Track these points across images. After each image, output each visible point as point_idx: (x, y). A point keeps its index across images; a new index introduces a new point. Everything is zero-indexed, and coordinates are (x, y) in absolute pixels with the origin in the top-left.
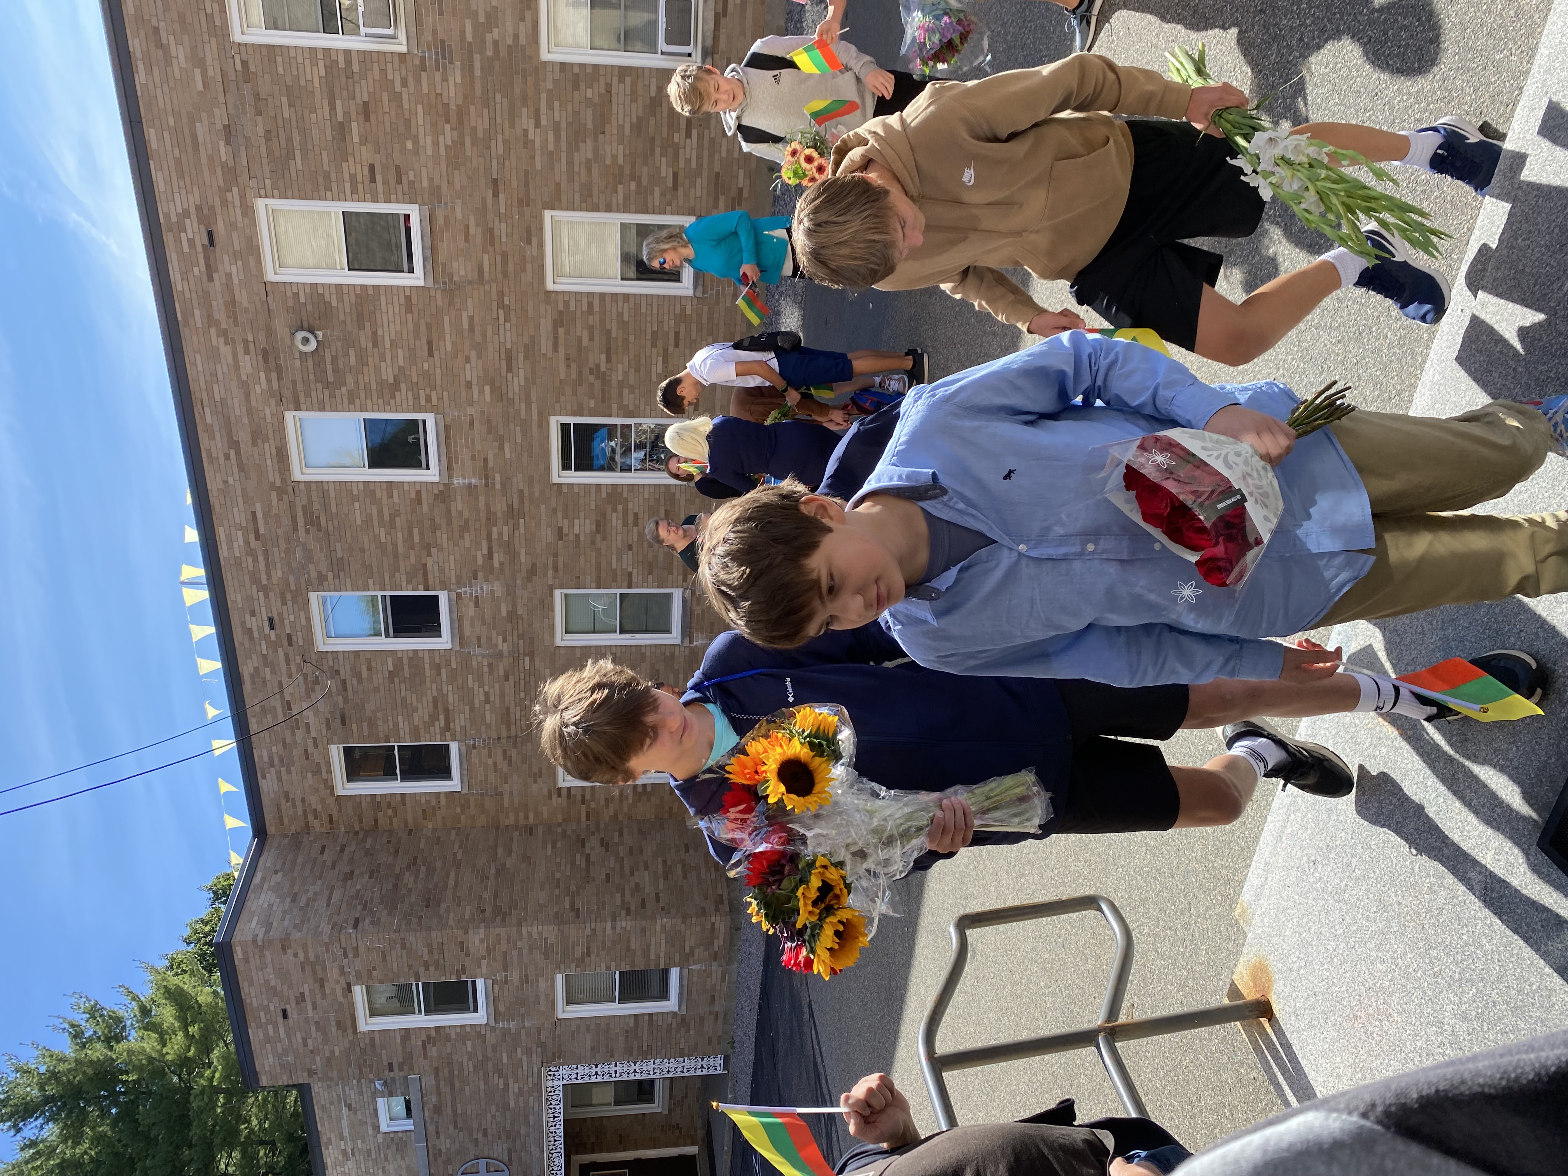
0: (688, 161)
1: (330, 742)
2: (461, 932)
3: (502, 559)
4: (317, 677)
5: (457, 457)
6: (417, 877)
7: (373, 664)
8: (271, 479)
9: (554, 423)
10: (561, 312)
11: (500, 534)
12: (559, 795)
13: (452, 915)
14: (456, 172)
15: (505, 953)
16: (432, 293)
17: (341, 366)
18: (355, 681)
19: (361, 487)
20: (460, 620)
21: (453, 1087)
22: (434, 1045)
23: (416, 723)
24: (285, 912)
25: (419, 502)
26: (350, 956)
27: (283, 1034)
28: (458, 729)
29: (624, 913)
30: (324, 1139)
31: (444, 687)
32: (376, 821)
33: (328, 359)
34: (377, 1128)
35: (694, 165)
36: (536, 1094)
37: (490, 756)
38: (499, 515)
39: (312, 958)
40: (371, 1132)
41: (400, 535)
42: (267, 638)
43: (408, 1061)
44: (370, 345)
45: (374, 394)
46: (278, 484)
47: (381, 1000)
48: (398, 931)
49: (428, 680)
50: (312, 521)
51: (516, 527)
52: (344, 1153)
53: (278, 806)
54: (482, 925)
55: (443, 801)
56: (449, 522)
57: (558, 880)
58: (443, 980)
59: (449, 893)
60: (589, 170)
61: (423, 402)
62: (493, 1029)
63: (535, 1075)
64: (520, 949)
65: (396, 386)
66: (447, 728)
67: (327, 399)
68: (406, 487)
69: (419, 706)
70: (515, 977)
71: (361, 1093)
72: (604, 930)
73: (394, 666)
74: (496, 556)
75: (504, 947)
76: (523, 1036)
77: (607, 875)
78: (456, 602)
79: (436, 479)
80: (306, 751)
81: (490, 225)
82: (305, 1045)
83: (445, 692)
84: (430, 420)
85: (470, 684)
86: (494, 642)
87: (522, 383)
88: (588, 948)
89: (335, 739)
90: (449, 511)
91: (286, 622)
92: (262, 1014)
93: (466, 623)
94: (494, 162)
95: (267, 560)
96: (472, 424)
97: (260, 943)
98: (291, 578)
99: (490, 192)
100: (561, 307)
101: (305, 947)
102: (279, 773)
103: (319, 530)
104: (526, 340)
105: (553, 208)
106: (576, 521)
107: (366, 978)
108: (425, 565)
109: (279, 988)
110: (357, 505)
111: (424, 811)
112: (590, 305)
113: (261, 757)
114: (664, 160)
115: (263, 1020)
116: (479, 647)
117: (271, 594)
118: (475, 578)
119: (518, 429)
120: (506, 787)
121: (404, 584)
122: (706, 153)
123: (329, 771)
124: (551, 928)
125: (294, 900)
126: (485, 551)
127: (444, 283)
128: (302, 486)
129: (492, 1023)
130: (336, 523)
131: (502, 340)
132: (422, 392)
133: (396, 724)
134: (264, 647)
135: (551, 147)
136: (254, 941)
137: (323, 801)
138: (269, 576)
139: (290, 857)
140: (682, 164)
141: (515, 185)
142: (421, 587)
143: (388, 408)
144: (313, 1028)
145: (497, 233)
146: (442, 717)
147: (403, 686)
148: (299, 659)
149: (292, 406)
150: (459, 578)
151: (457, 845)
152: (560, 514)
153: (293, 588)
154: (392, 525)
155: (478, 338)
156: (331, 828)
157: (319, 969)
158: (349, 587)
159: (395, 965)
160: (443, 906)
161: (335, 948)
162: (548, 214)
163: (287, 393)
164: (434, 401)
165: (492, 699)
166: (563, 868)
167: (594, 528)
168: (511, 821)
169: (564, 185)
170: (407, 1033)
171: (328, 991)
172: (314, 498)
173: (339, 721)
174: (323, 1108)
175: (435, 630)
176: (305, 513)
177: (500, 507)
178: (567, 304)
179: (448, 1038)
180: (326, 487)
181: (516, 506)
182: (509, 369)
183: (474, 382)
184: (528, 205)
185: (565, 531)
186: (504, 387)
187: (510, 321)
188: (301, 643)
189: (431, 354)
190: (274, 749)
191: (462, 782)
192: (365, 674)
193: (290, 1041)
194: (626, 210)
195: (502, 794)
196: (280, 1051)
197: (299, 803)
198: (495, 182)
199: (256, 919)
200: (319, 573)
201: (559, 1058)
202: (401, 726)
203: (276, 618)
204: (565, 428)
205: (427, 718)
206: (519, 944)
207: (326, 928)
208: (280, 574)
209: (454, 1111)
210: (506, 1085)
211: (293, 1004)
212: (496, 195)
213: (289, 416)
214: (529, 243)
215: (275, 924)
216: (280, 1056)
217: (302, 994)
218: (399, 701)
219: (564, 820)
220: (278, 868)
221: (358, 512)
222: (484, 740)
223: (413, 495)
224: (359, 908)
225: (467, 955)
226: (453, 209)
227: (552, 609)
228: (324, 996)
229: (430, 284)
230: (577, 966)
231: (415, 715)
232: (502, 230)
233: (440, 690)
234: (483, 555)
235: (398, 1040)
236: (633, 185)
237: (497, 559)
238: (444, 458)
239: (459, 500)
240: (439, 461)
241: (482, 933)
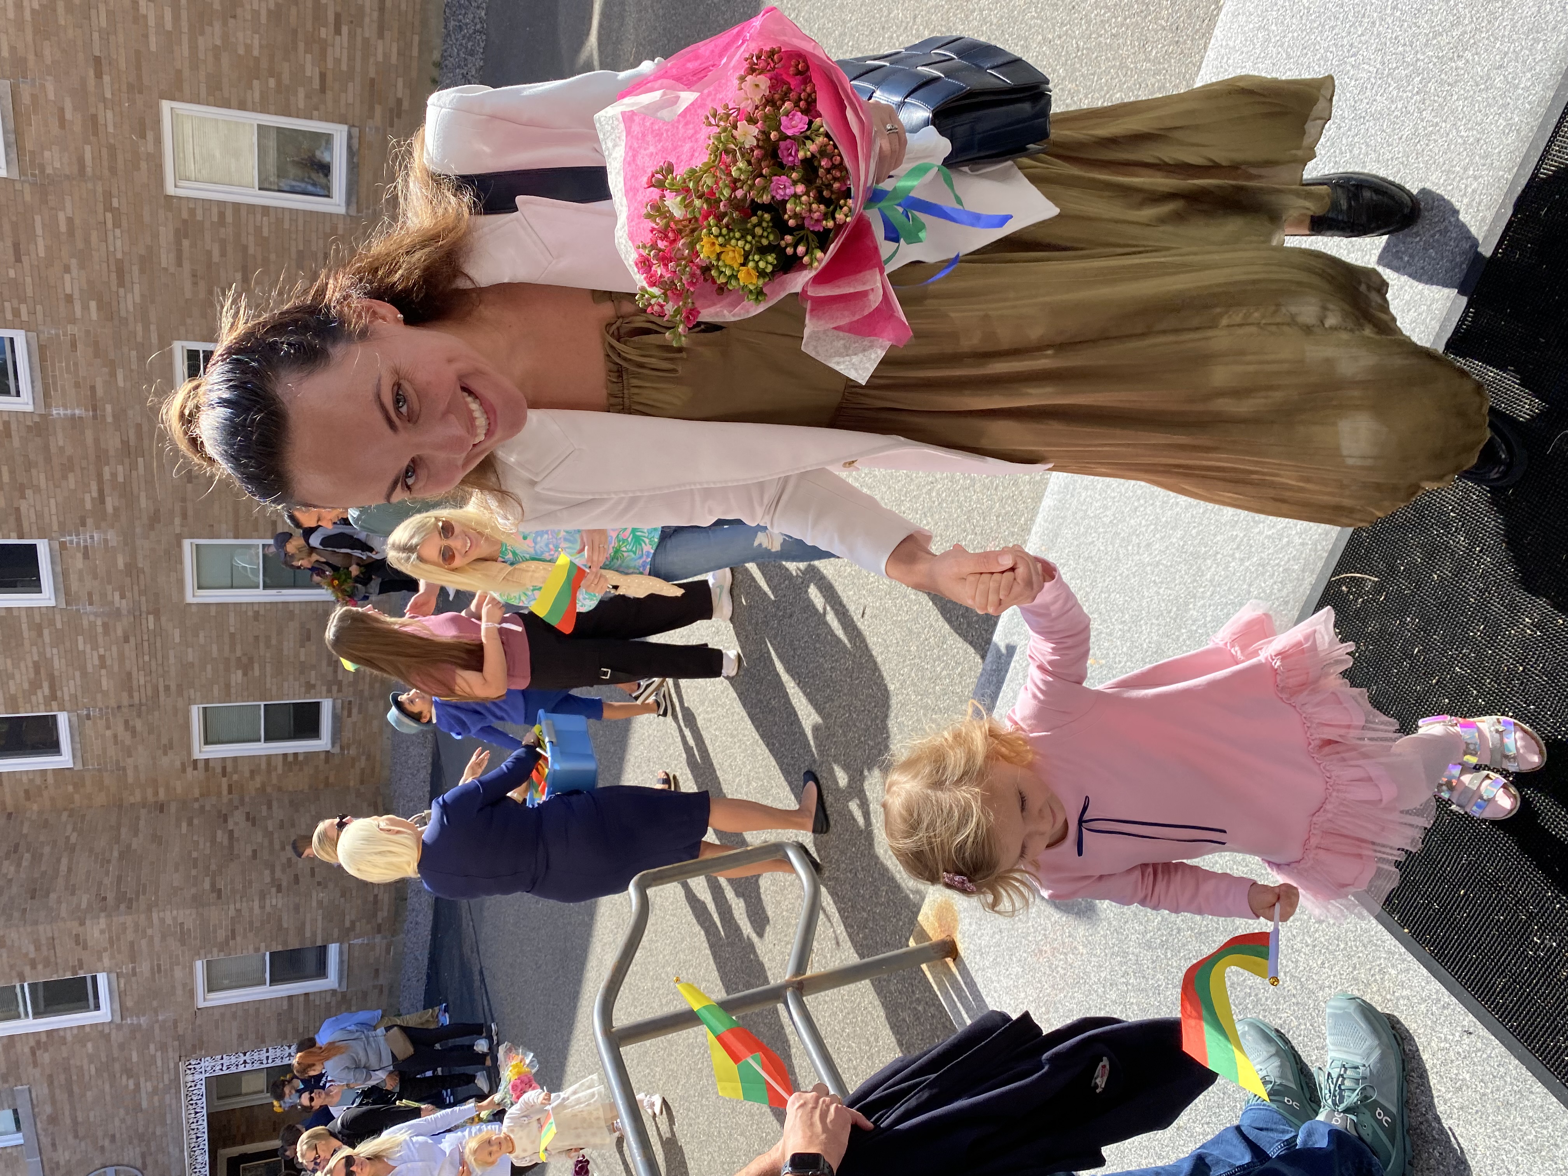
0: (338, 61)
2: (75, 924)
3: (117, 504)
5: (55, 383)
6: (19, 865)
9: (180, 349)
10: (185, 222)
11: (114, 475)
12: (195, 768)
13: (64, 906)
14: (47, 43)
15: (132, 944)
16: (18, 186)
20: (65, 574)
21: (71, 1095)
22: (46, 1051)
23: (13, 690)
25: (9, 435)
28: (67, 698)
29: (274, 890)
31: (48, 650)
35: (344, 67)
36: (173, 1091)
37: (108, 727)
38: (112, 453)
43: (12, 1072)
49: (27, 643)
51: (133, 466)
54: (103, 914)
55: (50, 780)
56: (48, 460)
57: (195, 860)
58: (55, 978)
59: (61, 881)
60: (217, 58)
61: (9, 316)
62: (119, 1027)
63: (172, 1072)
64: (151, 938)
66: (54, 697)
69: (16, 672)
70: (145, 968)
72: (251, 910)
74: (108, 500)
75: (130, 936)
76: (157, 1030)
77: (255, 852)
78: (60, 553)
79: (30, 408)
81: (93, 110)
83: (49, 655)
84: (20, 338)
85: (81, 647)
86: (110, 598)
87: (138, 299)
88: (233, 931)
90: (46, 448)
93: (73, 577)
94: (96, 36)
96: (74, 345)
99: (91, 73)
100: (185, 215)
104: (142, 252)
105: (173, 99)
108: (18, 510)
111: (27, 792)
112: (222, 215)
114: (309, 56)
116: (91, 604)
118: (84, 524)
119: (134, 353)
120: (130, 761)
122: (359, 54)
124: (188, 912)
126: (95, 494)
127: (33, 175)
129: (118, 1020)
131: (111, 248)
132: (7, 305)
135: (169, 26)
140: (330, 64)
141: (123, 65)
142: (13, 534)
145: (101, 121)
146: (46, 685)
150: (62, 525)
151: (69, 827)
155: (80, 245)
160: (53, 896)
162: (166, 106)
164: (25, 317)
165: (109, 662)
166: (201, 846)
168: (137, 797)
169: (186, 73)
170: (11, 1041)
175: (35, 585)
177: (113, 442)
178: (192, 212)
179: (63, 1042)
181: (133, 442)
182: (121, 284)
183: (76, 296)
184: (141, 92)
186: (114, 304)
187: (120, 226)
191: (74, 757)
194: (264, 110)
195: (124, 769)
198: (97, 61)
201: (201, 1049)
204: (193, 355)
205: (26, 686)
206: (149, 932)
209: (74, 1119)
210: (137, 1085)
212: (99, 75)
214: (143, 136)
219: (202, 795)
222: (101, 709)
225: (85, 948)
226: (43, 87)
227: (180, 561)
229: (15, 175)
230: (220, 950)
231: (11, 683)
232: (108, 118)
233: (42, 654)
234: (93, 499)
236: (272, 82)
237: (110, 503)
238: (39, 384)
239: (60, 435)
240: (33, 387)
241: (103, 922)
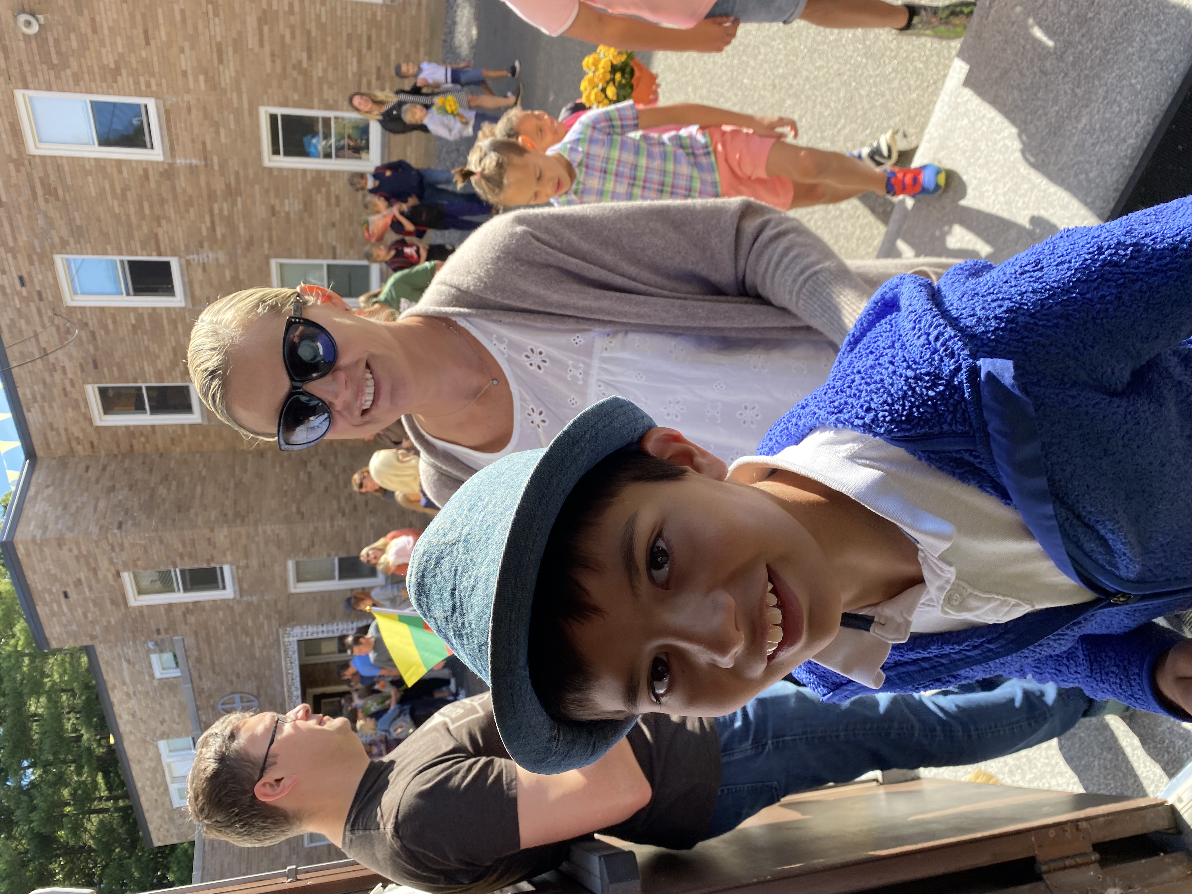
1: (85, 382)
2: (208, 531)
3: (224, 232)
4: (68, 329)
5: (177, 139)
6: (169, 489)
7: (118, 318)
8: (8, 152)
9: (264, 113)
10: (265, 11)
11: (221, 210)
13: (200, 519)
15: (245, 547)
17: (64, 49)
18: (102, 332)
19: (93, 163)
20: (191, 282)
21: (209, 644)
22: (192, 614)
23: (159, 367)
24: (58, 518)
25: (147, 179)
26: (117, 550)
27: (66, 610)
29: (340, 515)
30: (109, 686)
31: (181, 338)
32: (132, 446)
33: (51, 42)
34: (152, 676)
36: (276, 647)
38: (219, 193)
39: (85, 552)
40: (147, 678)
41: (131, 207)
42: (19, 294)
43: (171, 628)
44: (89, 31)
45: (98, 77)
46: (15, 156)
47: (145, 583)
48: (156, 530)
49: (167, 333)
50: (51, 192)
51: (234, 204)
52: (128, 694)
53: (45, 434)
54: (225, 525)
55: (187, 431)
56: (175, 198)
57: (286, 492)
58: (196, 566)
59: (197, 501)
61: (143, 87)
62: (239, 602)
63: (275, 634)
64: (258, 543)
65: (117, 71)
67: (53, 80)
68: (134, 165)
69: (161, 354)
70: (254, 563)
71: (137, 651)
72: (325, 528)
73: (136, 320)
74: (218, 228)
75: (244, 541)
76: (264, 606)
77: (326, 487)
78: (187, 267)
79: (160, 158)
80: (64, 390)
82: (86, 617)
84: (151, 103)
87: (233, 74)
88: (313, 542)
89: (90, 380)
90: (173, 188)
91: (35, 280)
92: (47, 595)
93: (196, 286)
95: (11, 225)
96: (189, 110)
97: (39, 541)
98: (36, 242)
101: (77, 544)
102: (42, 408)
103: (57, 199)
104: (235, 35)
106: (286, 201)
107: (132, 565)
108: (156, 236)
109: (59, 576)
110: (90, 179)
111: (172, 439)
113: (25, 394)
115: (48, 599)
117: (19, 256)
118: (201, 246)
119: (231, 116)
121: (139, 251)
123: (87, 406)
124: (281, 527)
125: (65, 508)
126: (209, 224)
128: (38, 160)
129: (238, 597)
130: (72, 194)
131: (213, 33)
132: (142, 79)
133: (142, 369)
134: (17, 301)
136: (34, 540)
137: (83, 430)
138: (15, 239)
139: (59, 474)
142: (154, 253)
143: (111, 91)
144: (91, 605)
147: (145, 338)
148: (50, 313)
149: (20, 84)
150: (187, 247)
151: (201, 465)
152: (272, 194)
153: (39, 250)
154: (124, 198)
155: (191, 31)
156: (94, 452)
157: (91, 560)
158: (90, 251)
159: (155, 557)
160: (192, 511)
161: (104, 544)
163: (14, 72)
164: (154, 87)
166: (289, 482)
167: (302, 207)
170: (170, 607)
171: (101, 577)
172: (50, 170)
173: (91, 366)
174: (107, 663)
175: (170, 291)
176: (43, 185)
177: (219, 185)
179: (203, 609)
180: (59, 161)
181: (233, 184)
182: (221, 61)
183: (189, 72)
185: (277, 208)
186: (217, 78)
187: (218, 16)
188: (51, 299)
189: (148, 43)
190: (36, 388)
191: (202, 416)
192: (111, 327)
193: (72, 614)
196: (64, 622)
197: (63, 432)
199: (33, 523)
200: (61, 239)
201: (293, 621)
202: (146, 369)
203: (25, 276)
204: (273, 118)
205: (168, 364)
206: (257, 539)
207: (94, 529)
208: (25, 238)
209: (212, 661)
210: (252, 642)
211: (72, 586)
213: (19, 94)
215: (50, 527)
216: (65, 626)
217: (79, 580)
218: (143, 349)
220: (49, 483)
221: (91, 186)
223: (141, 172)
224: (122, 513)
225: (215, 547)
227: (269, 272)
228: (98, 581)
230: (304, 554)
231: (158, 361)
234: (207, 228)
235: (163, 610)
237: (220, 231)
238: (166, 139)
239: (182, 178)
240: (163, 142)
241: (225, 531)
